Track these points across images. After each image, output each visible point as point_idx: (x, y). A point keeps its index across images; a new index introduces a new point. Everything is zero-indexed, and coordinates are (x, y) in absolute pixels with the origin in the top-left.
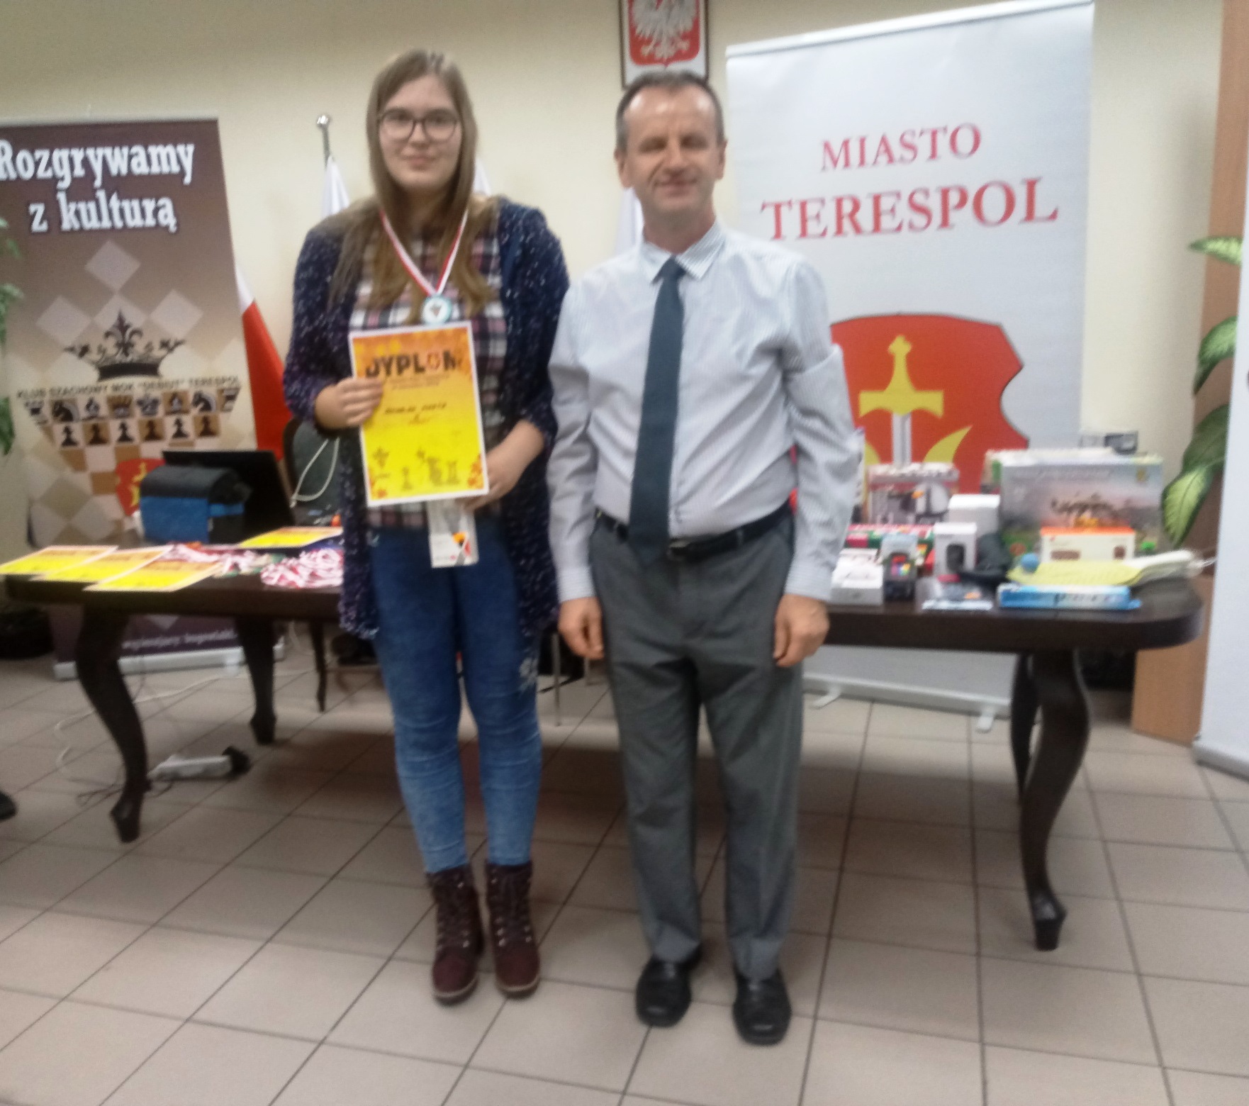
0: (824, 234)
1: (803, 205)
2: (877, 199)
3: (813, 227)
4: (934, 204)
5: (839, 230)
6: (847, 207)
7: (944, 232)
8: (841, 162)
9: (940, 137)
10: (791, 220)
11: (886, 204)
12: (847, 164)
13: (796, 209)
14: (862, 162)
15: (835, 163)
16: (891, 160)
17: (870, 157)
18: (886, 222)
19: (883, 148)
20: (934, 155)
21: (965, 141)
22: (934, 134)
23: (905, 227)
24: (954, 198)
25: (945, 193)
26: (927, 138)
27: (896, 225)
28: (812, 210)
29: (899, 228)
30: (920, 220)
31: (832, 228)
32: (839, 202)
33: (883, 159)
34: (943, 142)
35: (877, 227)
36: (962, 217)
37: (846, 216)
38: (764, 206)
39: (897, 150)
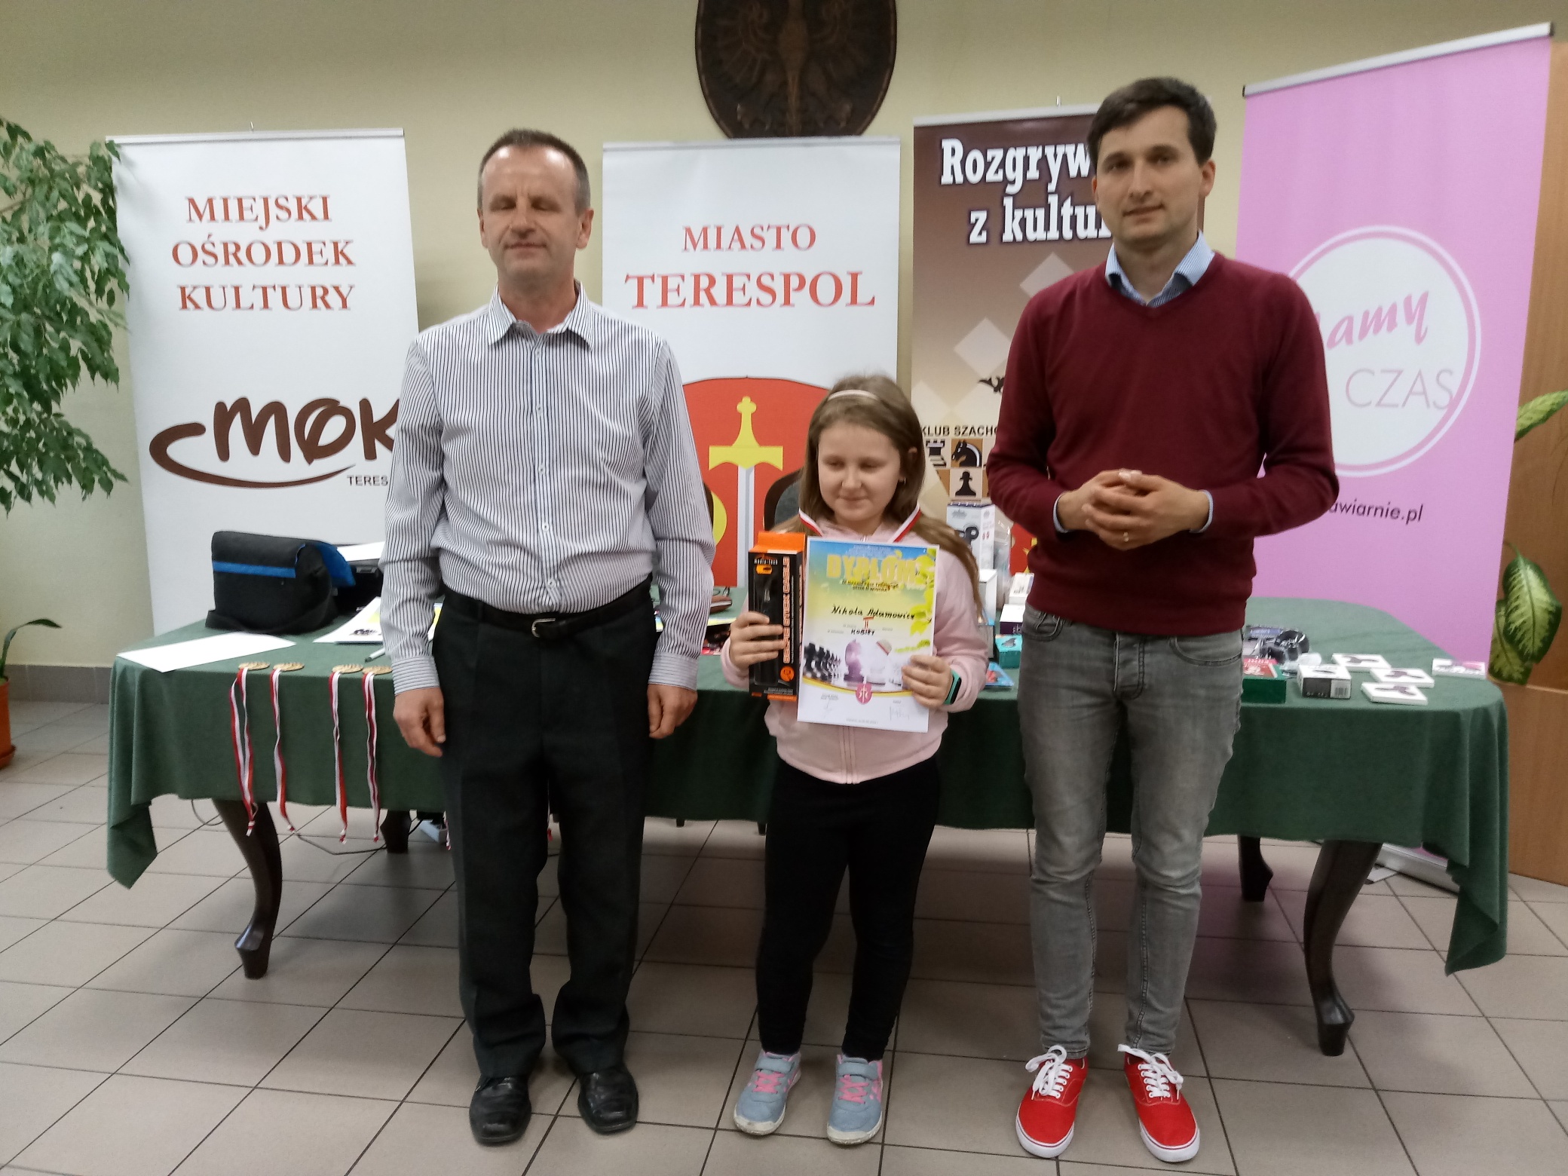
0: (683, 304)
1: (665, 280)
2: (730, 278)
3: (672, 298)
4: (778, 286)
5: (697, 302)
6: (704, 282)
7: (787, 308)
8: (701, 244)
9: (784, 231)
10: (652, 292)
11: (737, 283)
12: (706, 247)
13: (659, 281)
14: (719, 246)
15: (695, 246)
16: (743, 246)
17: (725, 243)
18: (738, 297)
19: (736, 237)
20: (779, 246)
21: (803, 237)
22: (779, 230)
23: (754, 302)
24: (795, 282)
25: (787, 278)
26: (774, 232)
27: (746, 301)
28: (672, 284)
29: (749, 304)
30: (766, 298)
31: (690, 300)
32: (697, 278)
33: (737, 245)
34: (786, 236)
35: (730, 301)
36: (801, 298)
37: (703, 290)
38: (628, 277)
39: (748, 239)
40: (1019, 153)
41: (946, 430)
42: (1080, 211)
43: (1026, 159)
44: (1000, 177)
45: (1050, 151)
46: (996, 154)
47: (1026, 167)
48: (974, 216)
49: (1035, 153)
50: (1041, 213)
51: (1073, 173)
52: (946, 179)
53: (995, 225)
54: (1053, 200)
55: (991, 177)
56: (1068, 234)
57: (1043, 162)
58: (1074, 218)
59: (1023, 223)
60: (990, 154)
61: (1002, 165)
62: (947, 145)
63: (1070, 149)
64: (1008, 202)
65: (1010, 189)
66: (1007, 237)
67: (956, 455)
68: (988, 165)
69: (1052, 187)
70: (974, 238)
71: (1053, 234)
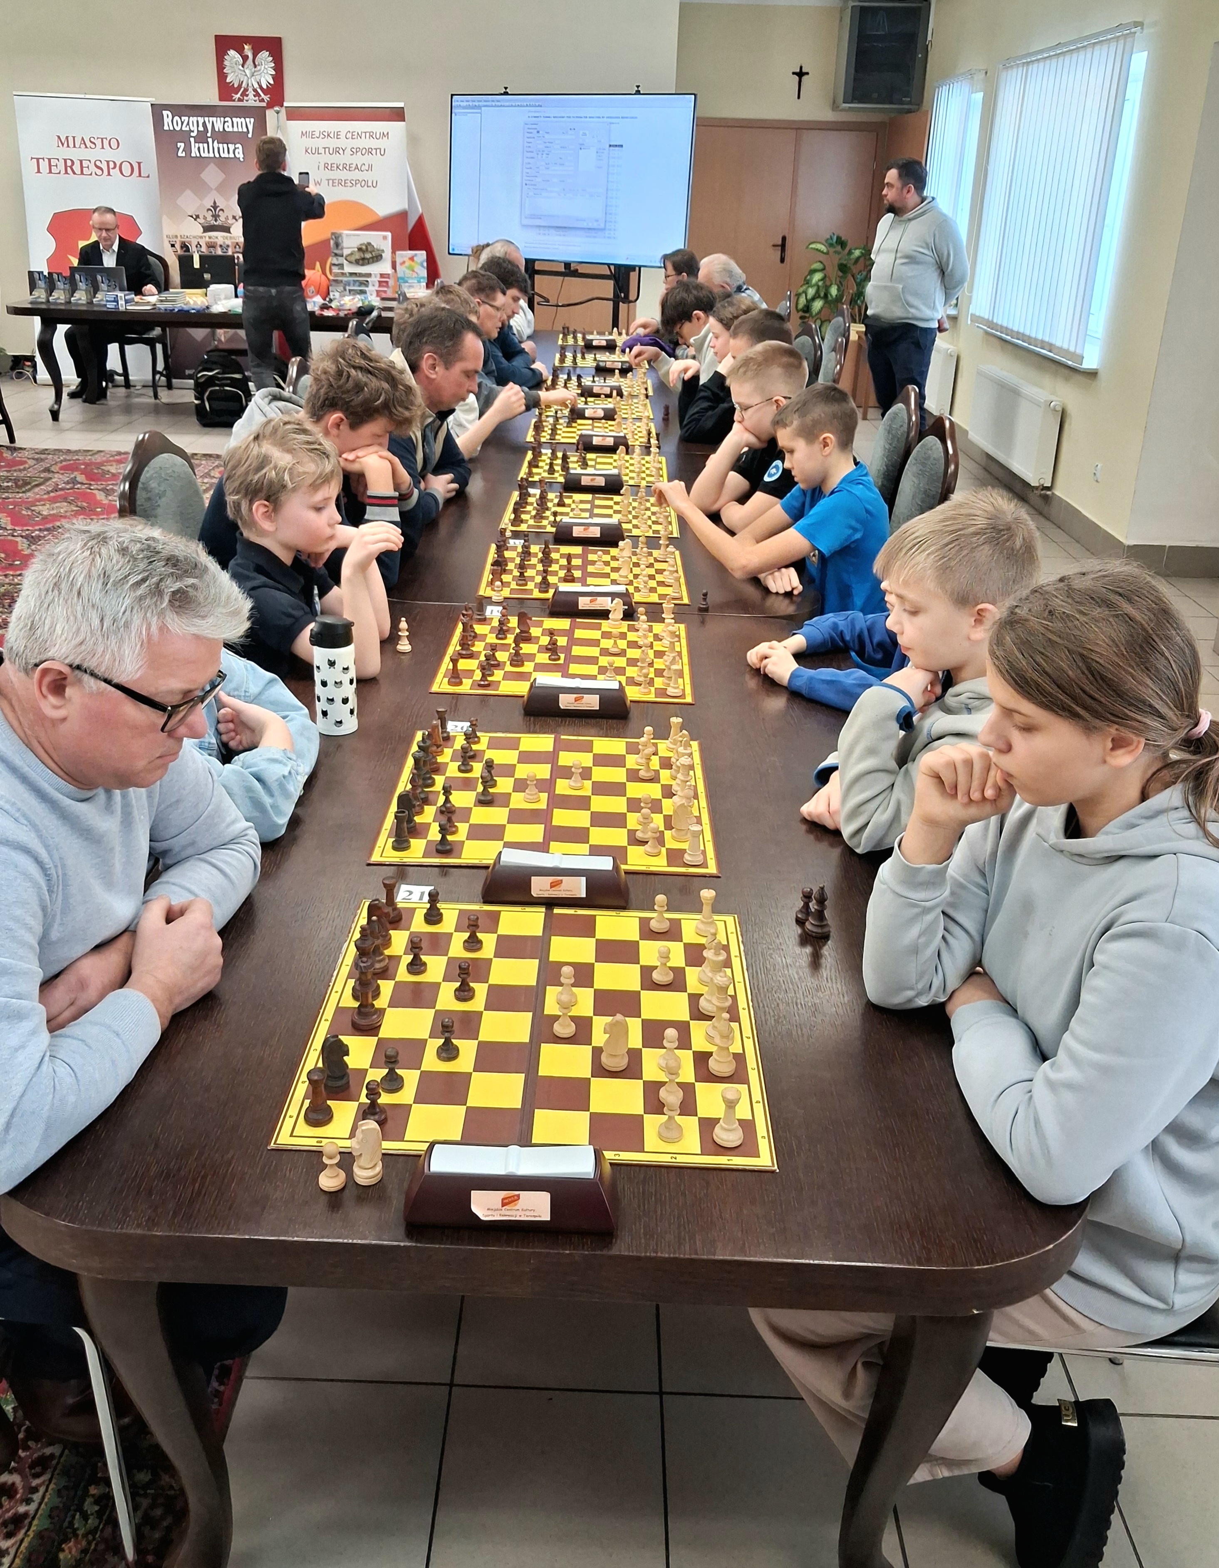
0: (59, 172)
1: (49, 160)
2: (81, 161)
3: (54, 169)
4: (104, 166)
5: (66, 173)
6: (69, 163)
7: (109, 177)
8: (66, 144)
9: (104, 140)
10: (44, 165)
11: (85, 164)
12: (68, 146)
13: (47, 161)
14: (74, 146)
15: (63, 145)
16: (86, 147)
17: (77, 144)
18: (85, 171)
19: (82, 142)
20: (103, 148)
21: (114, 144)
23: (93, 174)
24: (112, 165)
25: (108, 162)
26: (100, 140)
27: (89, 172)
28: (53, 162)
29: (91, 174)
30: (99, 172)
31: (63, 171)
32: (65, 160)
33: (83, 146)
34: (106, 143)
35: (82, 173)
36: (115, 172)
37: (69, 166)
38: (32, 158)
39: (88, 144)
40: (195, 118)
41: (176, 237)
42: (221, 145)
43: (198, 122)
44: (187, 129)
45: (206, 119)
46: (184, 118)
47: (198, 126)
48: (179, 144)
49: (201, 120)
50: (206, 145)
51: (217, 130)
52: (166, 128)
53: (187, 149)
54: (210, 140)
55: (184, 129)
56: (217, 155)
57: (204, 122)
58: (219, 149)
59: (199, 148)
60: (183, 118)
61: (188, 124)
62: (165, 113)
63: (214, 119)
64: (192, 140)
65: (192, 134)
66: (193, 155)
67: (182, 247)
68: (182, 123)
69: (209, 135)
70: (180, 154)
71: (211, 155)
